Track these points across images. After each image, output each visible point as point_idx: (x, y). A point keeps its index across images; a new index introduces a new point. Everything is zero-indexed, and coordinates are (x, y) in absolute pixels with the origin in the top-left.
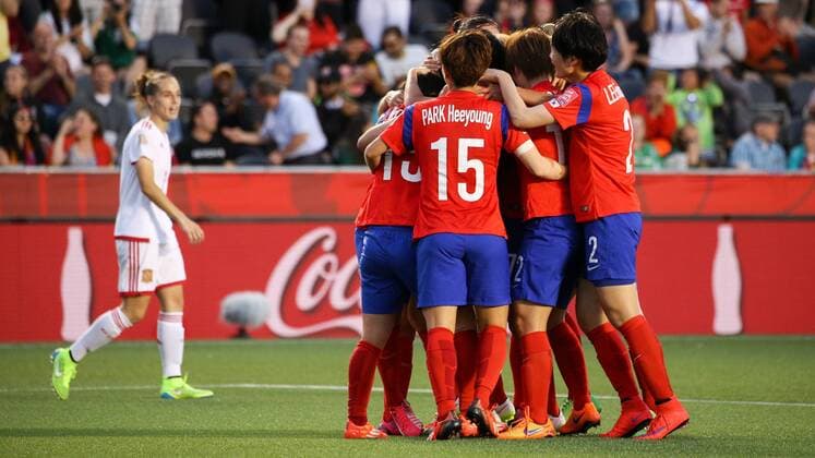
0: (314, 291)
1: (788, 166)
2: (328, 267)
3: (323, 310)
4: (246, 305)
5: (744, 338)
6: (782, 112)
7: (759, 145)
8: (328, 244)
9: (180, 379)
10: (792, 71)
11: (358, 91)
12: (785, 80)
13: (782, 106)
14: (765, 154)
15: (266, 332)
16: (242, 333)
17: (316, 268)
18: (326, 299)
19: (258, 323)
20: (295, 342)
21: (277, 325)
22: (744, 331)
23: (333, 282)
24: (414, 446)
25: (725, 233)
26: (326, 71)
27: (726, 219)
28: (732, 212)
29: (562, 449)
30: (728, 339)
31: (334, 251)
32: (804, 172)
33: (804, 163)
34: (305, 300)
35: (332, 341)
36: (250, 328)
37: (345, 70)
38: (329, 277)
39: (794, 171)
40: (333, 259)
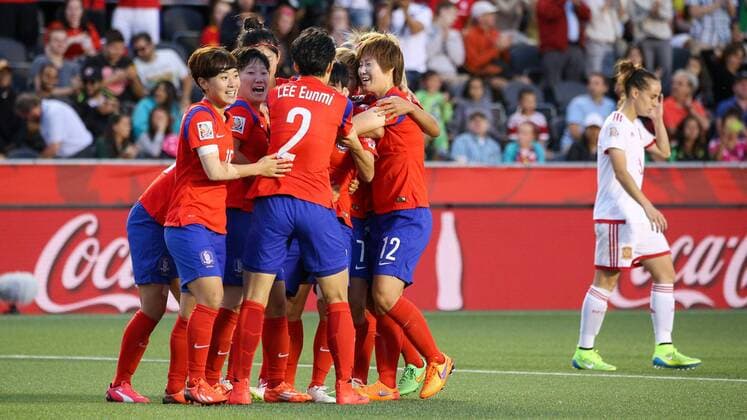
0: (78, 272)
1: (503, 160)
2: (90, 250)
3: (86, 288)
4: (17, 284)
5: (465, 313)
6: (498, 111)
7: (476, 141)
8: (91, 230)
9: (671, 346)
10: (507, 74)
11: (119, 90)
12: (500, 83)
13: (498, 106)
14: (481, 148)
15: (34, 308)
16: (13, 309)
17: (80, 251)
18: (89, 279)
19: (27, 301)
20: (59, 317)
21: (45, 302)
22: (464, 307)
23: (95, 264)
24: (169, 411)
25: (448, 219)
26: (89, 72)
27: (449, 207)
28: (455, 200)
29: (301, 414)
30: (450, 315)
31: (96, 235)
32: (518, 165)
33: (517, 157)
34: (70, 280)
35: (96, 316)
36: (19, 305)
37: (107, 72)
38: (91, 259)
39: (509, 164)
40: (95, 242)
